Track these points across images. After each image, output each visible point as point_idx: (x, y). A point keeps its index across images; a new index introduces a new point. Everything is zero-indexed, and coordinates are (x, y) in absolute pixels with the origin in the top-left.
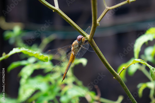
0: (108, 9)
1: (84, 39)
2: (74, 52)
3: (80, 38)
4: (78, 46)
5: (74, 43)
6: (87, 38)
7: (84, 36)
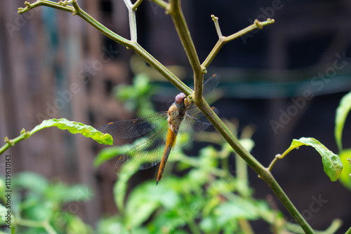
0: (223, 40)
1: (187, 100)
2: (174, 126)
3: (180, 99)
4: (177, 113)
5: (171, 109)
6: (191, 98)
7: (187, 94)
